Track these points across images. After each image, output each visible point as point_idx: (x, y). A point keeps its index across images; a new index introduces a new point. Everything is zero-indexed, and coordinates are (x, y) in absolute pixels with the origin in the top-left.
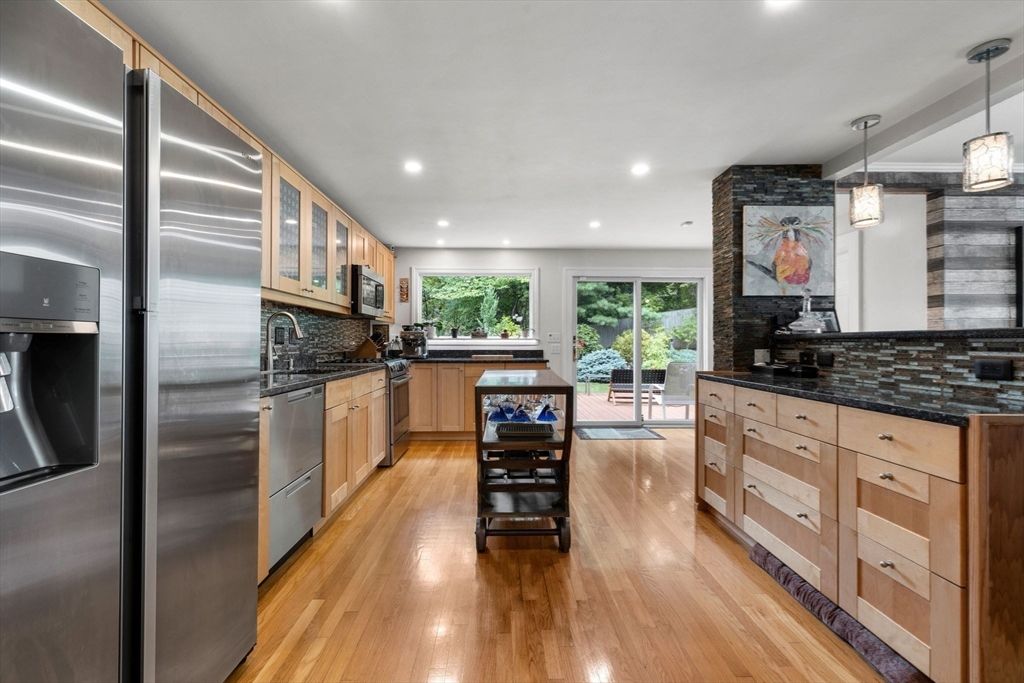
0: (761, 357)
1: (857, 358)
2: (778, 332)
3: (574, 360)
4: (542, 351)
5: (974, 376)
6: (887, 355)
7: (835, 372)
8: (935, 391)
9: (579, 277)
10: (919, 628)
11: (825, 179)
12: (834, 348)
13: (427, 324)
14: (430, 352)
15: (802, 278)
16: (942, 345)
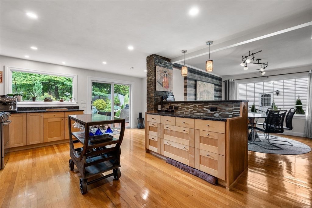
0: (160, 108)
1: (184, 107)
2: (163, 101)
3: (91, 110)
4: (79, 107)
5: (210, 110)
6: (191, 106)
7: (179, 111)
8: (202, 114)
9: (93, 80)
10: (215, 168)
11: (171, 63)
12: (179, 105)
13: (16, 95)
14: (18, 108)
15: (167, 87)
16: (203, 104)
